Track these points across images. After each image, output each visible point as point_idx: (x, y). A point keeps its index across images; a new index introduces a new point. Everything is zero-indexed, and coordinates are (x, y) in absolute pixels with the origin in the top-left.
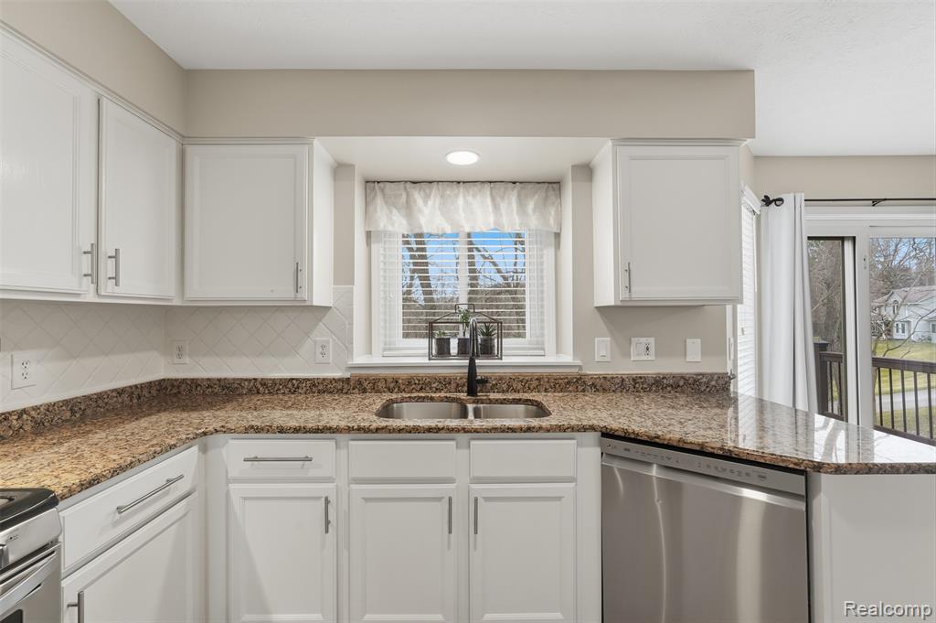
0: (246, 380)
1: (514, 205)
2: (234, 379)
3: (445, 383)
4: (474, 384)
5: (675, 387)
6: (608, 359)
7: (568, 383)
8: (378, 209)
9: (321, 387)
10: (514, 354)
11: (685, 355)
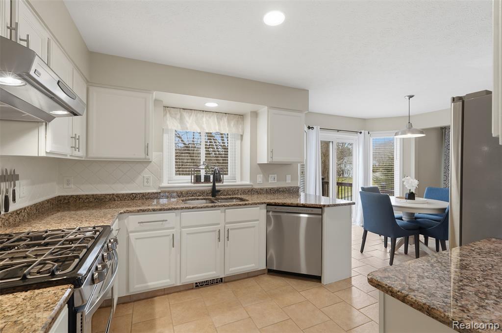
0: (108, 195)
1: (226, 124)
2: (101, 195)
3: (202, 193)
4: (214, 192)
5: (283, 191)
6: (262, 182)
7: (248, 191)
8: (168, 119)
9: (147, 197)
10: (228, 182)
11: (286, 181)
